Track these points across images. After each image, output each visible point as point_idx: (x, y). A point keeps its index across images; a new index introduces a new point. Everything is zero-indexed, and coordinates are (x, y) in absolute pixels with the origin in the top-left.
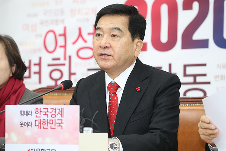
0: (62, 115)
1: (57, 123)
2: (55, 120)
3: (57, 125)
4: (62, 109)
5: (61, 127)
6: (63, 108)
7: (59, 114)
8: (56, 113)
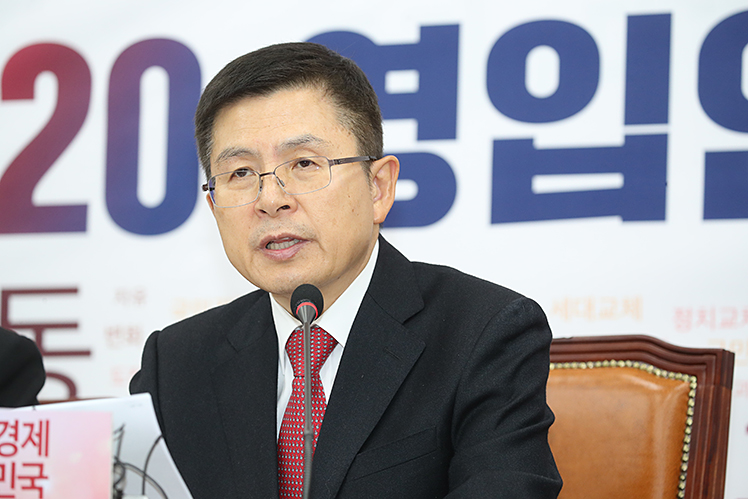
0: (43, 448)
1: (20, 478)
2: (13, 465)
3: (19, 483)
4: (41, 423)
5: (36, 493)
6: (48, 423)
7: (30, 444)
8: (16, 439)
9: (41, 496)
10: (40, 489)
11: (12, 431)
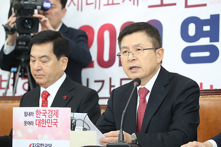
9: (57, 127)
10: (57, 125)
11: (51, 112)
